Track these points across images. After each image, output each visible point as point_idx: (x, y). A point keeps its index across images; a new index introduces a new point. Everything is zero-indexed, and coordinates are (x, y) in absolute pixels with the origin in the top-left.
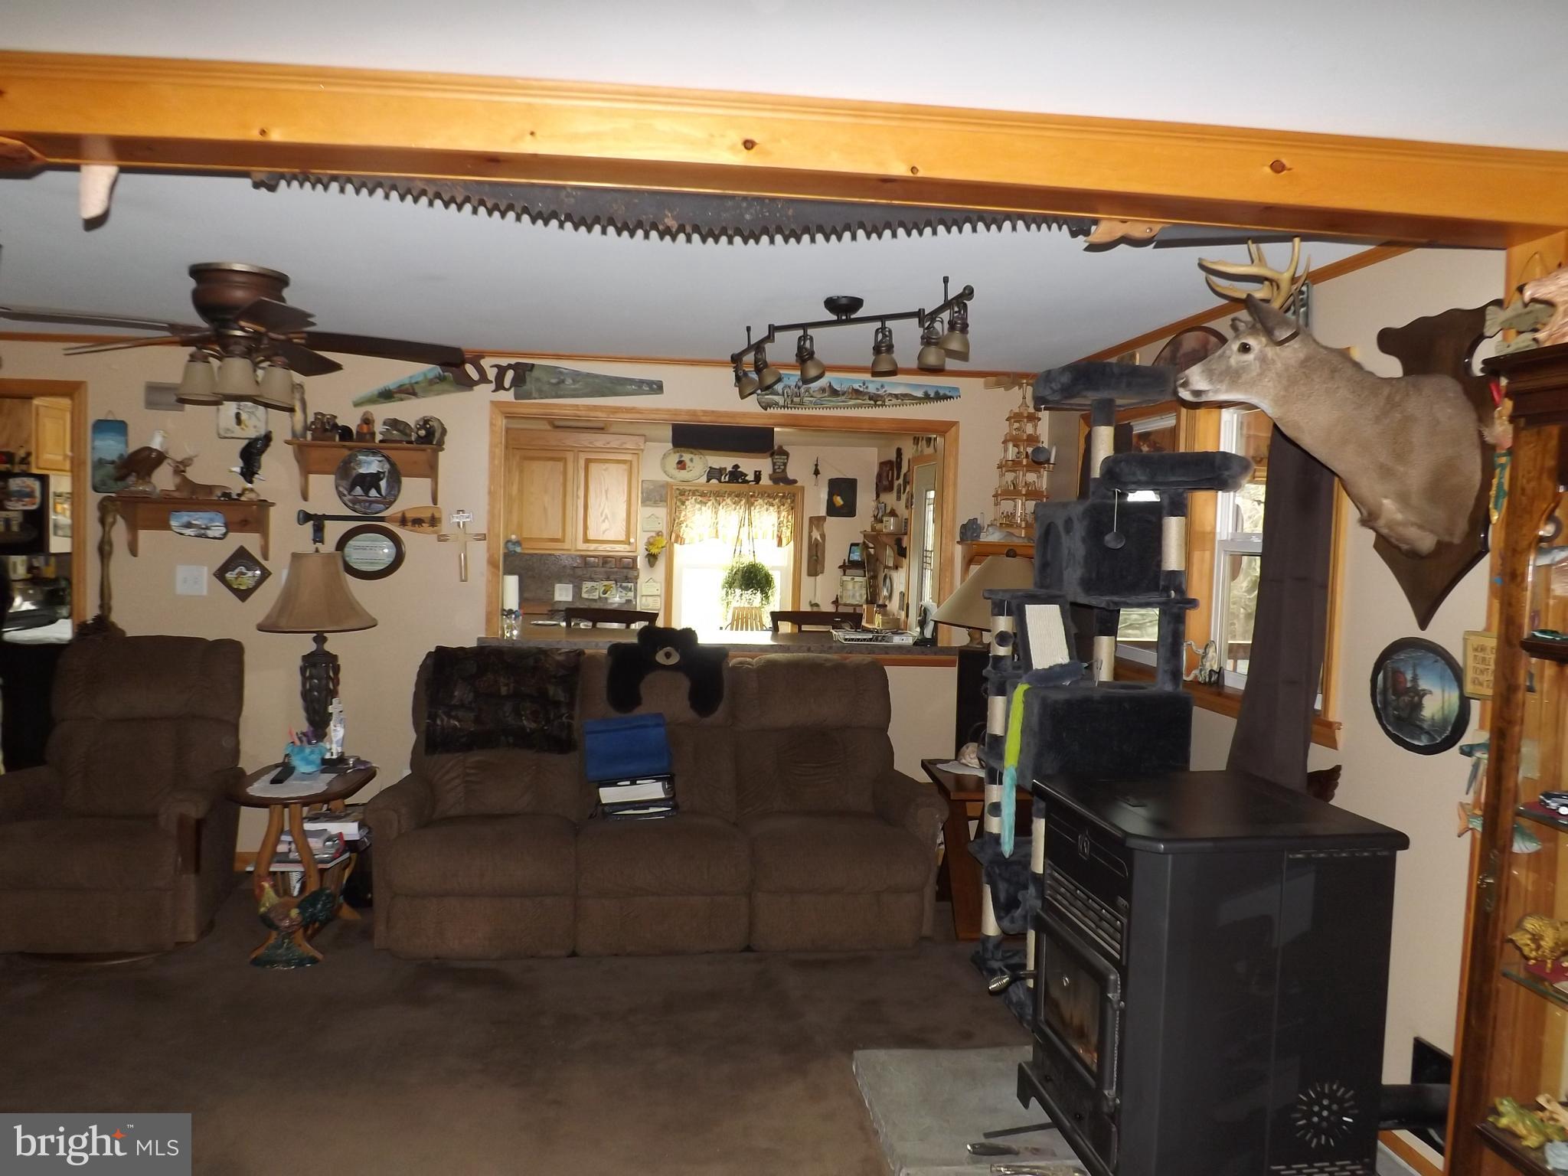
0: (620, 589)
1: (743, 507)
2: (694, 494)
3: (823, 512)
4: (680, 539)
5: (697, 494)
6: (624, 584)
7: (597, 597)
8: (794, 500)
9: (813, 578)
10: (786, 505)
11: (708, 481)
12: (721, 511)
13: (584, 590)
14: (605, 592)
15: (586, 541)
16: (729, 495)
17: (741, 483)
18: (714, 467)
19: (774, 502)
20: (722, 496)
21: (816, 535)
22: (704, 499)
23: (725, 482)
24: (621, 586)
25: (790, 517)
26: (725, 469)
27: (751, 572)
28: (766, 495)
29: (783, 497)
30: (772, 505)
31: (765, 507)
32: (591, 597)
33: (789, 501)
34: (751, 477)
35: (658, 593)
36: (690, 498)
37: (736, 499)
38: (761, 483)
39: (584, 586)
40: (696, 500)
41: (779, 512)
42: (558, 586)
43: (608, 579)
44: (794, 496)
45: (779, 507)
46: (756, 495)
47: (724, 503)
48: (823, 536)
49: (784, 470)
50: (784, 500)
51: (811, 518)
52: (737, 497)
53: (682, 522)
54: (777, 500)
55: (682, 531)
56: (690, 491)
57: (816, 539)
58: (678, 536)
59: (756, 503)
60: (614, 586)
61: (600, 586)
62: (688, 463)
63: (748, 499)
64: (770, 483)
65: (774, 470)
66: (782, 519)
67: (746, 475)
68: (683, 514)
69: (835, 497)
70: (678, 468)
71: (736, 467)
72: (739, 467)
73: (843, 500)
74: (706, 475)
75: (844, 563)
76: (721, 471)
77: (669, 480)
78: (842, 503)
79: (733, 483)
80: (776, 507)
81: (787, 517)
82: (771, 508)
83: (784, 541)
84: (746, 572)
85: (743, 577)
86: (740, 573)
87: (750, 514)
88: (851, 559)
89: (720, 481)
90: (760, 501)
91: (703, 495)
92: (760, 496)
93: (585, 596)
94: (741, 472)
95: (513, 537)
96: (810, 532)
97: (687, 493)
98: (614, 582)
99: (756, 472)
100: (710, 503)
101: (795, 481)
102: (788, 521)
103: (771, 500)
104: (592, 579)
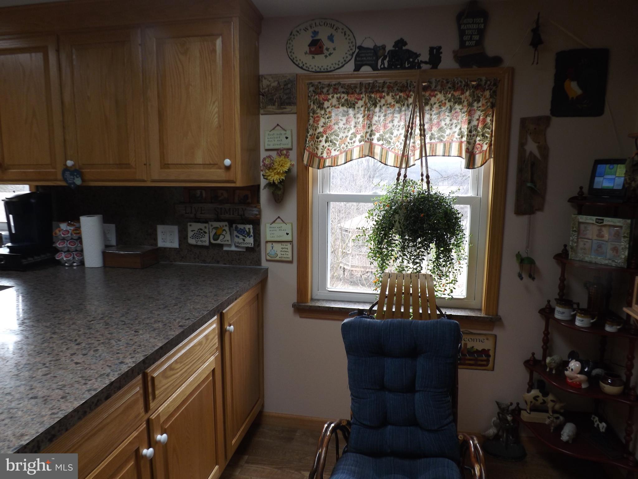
0: (235, 233)
1: (411, 107)
2: (336, 91)
3: (544, 109)
4: (317, 160)
5: (341, 90)
6: (241, 226)
7: (207, 244)
8: (495, 92)
9: (525, 219)
10: (483, 101)
11: (357, 68)
12: (378, 117)
13: (190, 234)
14: (216, 237)
15: (165, 165)
16: (390, 89)
17: (409, 68)
18: (365, 45)
19: (462, 97)
20: (378, 91)
21: (532, 147)
22: (352, 98)
23: (384, 69)
24: (236, 228)
25: (488, 119)
26: (384, 47)
27: (421, 211)
28: (449, 85)
29: (477, 87)
30: (460, 102)
31: (448, 105)
32: (199, 243)
33: (487, 93)
34: (425, 56)
35: (289, 238)
36: (330, 97)
37: (402, 94)
38: (440, 67)
39: (190, 229)
40: (339, 99)
41: (470, 113)
42: (160, 229)
43: (218, 220)
44: (495, 84)
45: (470, 105)
46: (433, 87)
47: (383, 101)
48: (544, 149)
49: (479, 43)
50: (479, 92)
51: (523, 121)
52: (401, 92)
53: (321, 135)
54: (468, 93)
55: (320, 147)
56: (329, 85)
57: (531, 153)
58: (313, 155)
59: (433, 100)
60: (227, 229)
61: (210, 228)
62: (327, 44)
63: (418, 93)
64: (456, 66)
65: (462, 44)
66: (475, 123)
67: (417, 55)
68: (321, 123)
69: (567, 83)
70: (311, 52)
71: (400, 43)
72: (405, 44)
73: (580, 86)
74: (353, 61)
75: (581, 193)
76: (377, 52)
77: (300, 71)
78: (579, 92)
79: (396, 68)
80: (465, 103)
81: (484, 120)
82: (458, 107)
83: (479, 159)
84: (412, 210)
85: (407, 218)
86: (402, 212)
87: (422, 118)
88: (596, 186)
89: (375, 68)
90: (440, 96)
91: (350, 90)
92: (439, 87)
93: (192, 241)
94: (408, 51)
95: (69, 163)
96: (522, 145)
97: (325, 90)
98: (226, 223)
99: (431, 49)
100: (360, 103)
101: (497, 61)
102: (485, 126)
103: (457, 94)
104: (198, 221)
